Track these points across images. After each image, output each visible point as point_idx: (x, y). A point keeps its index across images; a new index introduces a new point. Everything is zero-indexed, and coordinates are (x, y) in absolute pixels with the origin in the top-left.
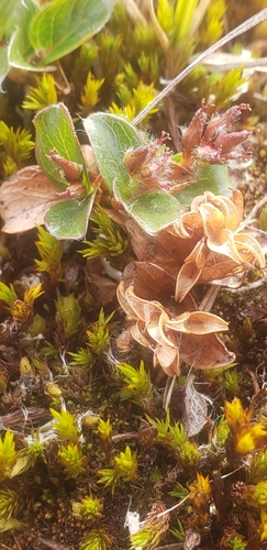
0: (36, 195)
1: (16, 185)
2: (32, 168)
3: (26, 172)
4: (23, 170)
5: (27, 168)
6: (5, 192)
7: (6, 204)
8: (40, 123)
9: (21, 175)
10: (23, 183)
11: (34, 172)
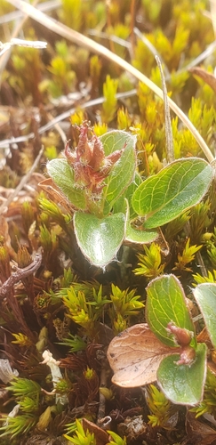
0: (144, 349)
1: (126, 340)
2: (141, 326)
3: (135, 329)
4: (132, 327)
5: (136, 326)
6: (116, 346)
7: (116, 356)
8: (152, 291)
9: (131, 332)
10: (133, 339)
11: (143, 329)
